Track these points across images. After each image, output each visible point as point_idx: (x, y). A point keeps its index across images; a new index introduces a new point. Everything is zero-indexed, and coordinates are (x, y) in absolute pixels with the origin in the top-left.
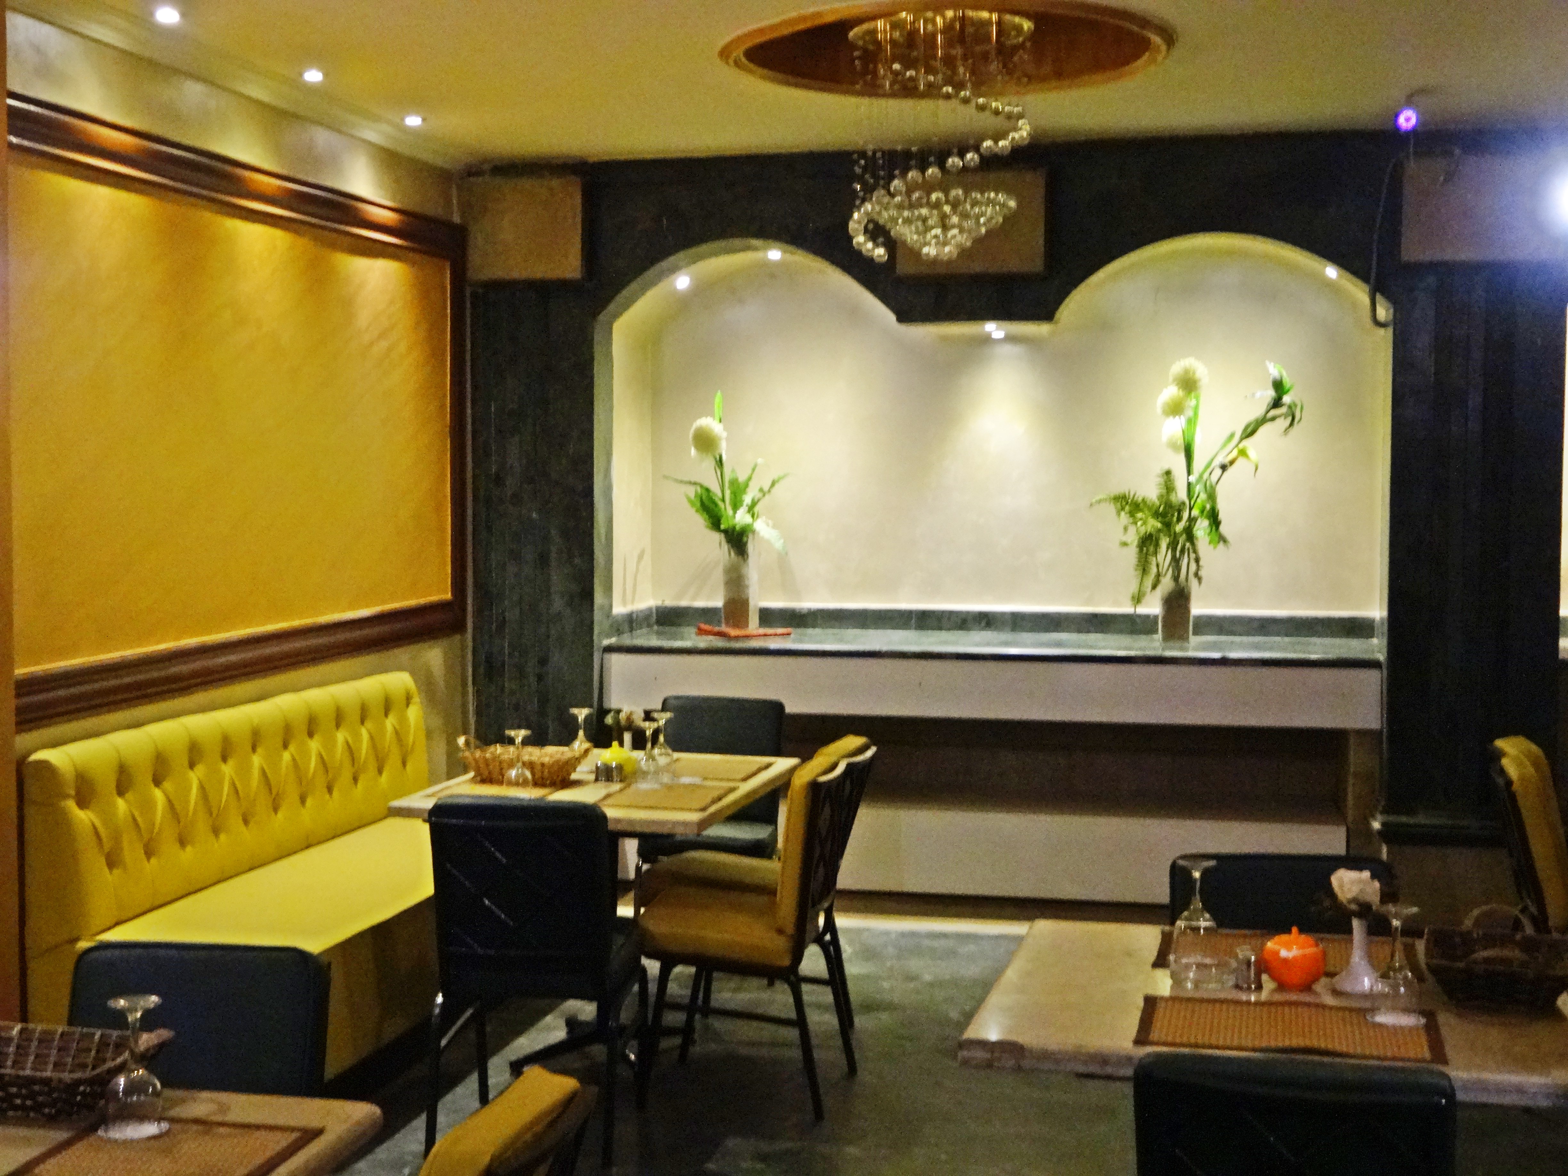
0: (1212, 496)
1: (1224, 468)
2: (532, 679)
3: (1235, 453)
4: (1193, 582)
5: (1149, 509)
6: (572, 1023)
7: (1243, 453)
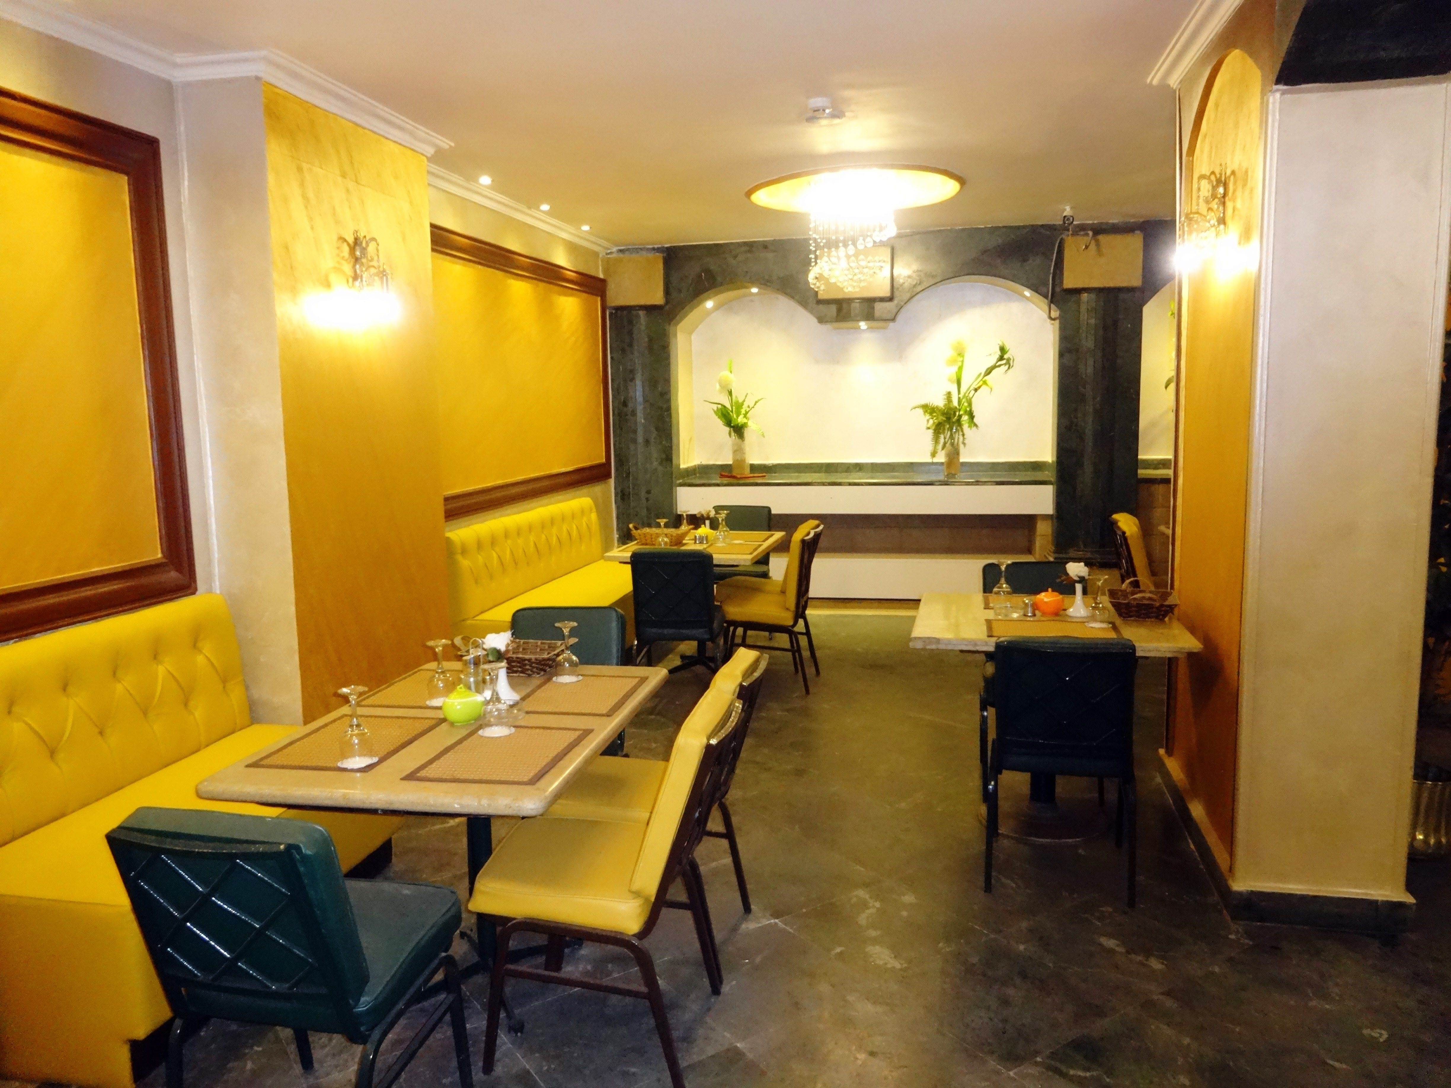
0: (970, 404)
1: (976, 390)
2: (644, 501)
3: (981, 383)
4: (961, 446)
5: (940, 410)
6: (683, 657)
7: (985, 383)
